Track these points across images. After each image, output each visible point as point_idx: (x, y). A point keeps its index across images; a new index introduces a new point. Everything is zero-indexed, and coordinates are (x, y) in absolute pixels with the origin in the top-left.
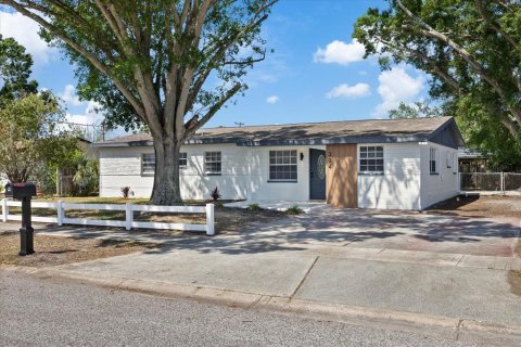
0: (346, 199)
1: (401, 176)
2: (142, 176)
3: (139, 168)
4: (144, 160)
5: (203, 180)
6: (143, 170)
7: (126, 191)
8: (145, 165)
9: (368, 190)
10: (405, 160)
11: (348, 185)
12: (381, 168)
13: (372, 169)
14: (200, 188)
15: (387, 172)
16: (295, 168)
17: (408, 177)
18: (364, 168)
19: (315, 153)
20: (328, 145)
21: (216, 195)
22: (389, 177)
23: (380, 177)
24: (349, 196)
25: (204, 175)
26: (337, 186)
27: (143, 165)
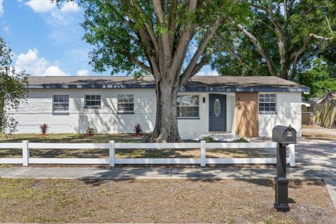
0: (251, 133)
2: (54, 114)
3: (51, 107)
4: (55, 101)
6: (54, 109)
7: (44, 128)
8: (57, 105)
9: (266, 125)
10: (292, 104)
11: (252, 123)
12: (274, 109)
13: (268, 109)
15: (279, 112)
16: (197, 109)
17: (293, 115)
18: (262, 109)
19: (212, 97)
20: (236, 92)
21: (138, 129)
22: (281, 116)
23: (274, 116)
24: (253, 129)
25: (118, 113)
26: (245, 122)
27: (54, 105)
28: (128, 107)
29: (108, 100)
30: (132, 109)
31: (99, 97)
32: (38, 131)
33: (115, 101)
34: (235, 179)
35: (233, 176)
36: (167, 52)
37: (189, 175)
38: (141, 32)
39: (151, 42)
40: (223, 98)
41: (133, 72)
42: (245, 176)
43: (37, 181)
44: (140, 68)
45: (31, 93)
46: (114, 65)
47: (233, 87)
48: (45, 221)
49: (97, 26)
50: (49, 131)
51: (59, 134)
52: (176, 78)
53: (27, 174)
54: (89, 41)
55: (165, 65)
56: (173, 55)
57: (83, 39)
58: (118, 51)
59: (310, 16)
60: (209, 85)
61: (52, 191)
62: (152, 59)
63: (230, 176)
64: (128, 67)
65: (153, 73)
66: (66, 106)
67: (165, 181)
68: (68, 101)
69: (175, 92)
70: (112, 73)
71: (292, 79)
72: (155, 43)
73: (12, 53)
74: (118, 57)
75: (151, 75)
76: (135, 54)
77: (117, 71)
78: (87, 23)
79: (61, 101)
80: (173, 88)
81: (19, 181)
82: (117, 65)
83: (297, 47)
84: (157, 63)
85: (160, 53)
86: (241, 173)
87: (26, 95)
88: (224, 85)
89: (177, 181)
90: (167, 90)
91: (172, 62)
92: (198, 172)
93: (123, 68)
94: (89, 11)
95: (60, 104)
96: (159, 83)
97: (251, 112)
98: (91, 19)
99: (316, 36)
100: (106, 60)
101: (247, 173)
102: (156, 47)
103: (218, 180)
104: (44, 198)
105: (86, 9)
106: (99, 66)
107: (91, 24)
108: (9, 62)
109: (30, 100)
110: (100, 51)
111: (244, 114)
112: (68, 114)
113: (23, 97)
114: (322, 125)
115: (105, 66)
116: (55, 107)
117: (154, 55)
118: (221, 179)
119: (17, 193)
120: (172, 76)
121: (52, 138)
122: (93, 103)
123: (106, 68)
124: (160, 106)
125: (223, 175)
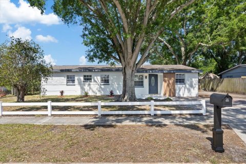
0: (172, 95)
1: (191, 86)
2: (67, 85)
3: (65, 81)
4: (68, 78)
5: (100, 87)
6: (67, 83)
7: (62, 92)
8: (69, 80)
9: (180, 91)
10: (193, 79)
11: (172, 90)
12: (183, 82)
13: (180, 82)
14: (99, 91)
15: (187, 84)
16: (142, 82)
17: (194, 86)
18: (177, 82)
19: (150, 76)
20: (164, 73)
21: (112, 93)
22: (187, 86)
23: (184, 85)
24: (173, 93)
25: (101, 85)
26: (168, 90)
27: (67, 80)
28: (106, 81)
29: (95, 78)
30: (108, 82)
31: (91, 76)
32: (59, 94)
33: (99, 78)
34: (175, 125)
35: (173, 122)
36: (130, 50)
37: (146, 122)
38: (114, 39)
39: (120, 45)
40: (156, 76)
41: (110, 62)
42: (180, 122)
43: (55, 127)
44: (114, 60)
45: (54, 74)
46: (99, 58)
47: (162, 71)
48: (57, 161)
49: (90, 37)
50: (64, 94)
51: (70, 96)
52: (134, 65)
53: (50, 122)
54: (86, 45)
55: (128, 58)
56: (133, 52)
57: (82, 43)
58: (102, 50)
59: (198, 34)
60: (149, 70)
61: (64, 134)
62: (121, 55)
63: (171, 123)
64: (107, 59)
65: (121, 62)
66: (73, 81)
67: (133, 126)
68: (74, 78)
69: (133, 73)
70: (99, 63)
71: (189, 66)
72: (122, 46)
73: (44, 52)
74: (102, 54)
75: (120, 64)
76: (111, 52)
77: (101, 62)
78: (84, 35)
79: (71, 78)
80: (133, 71)
81: (44, 126)
82: (101, 58)
83: (191, 50)
84: (124, 57)
85: (126, 51)
86: (177, 121)
87: (51, 75)
88: (157, 69)
89: (140, 126)
90: (129, 71)
91: (132, 56)
92: (151, 120)
93: (104, 60)
94: (85, 28)
95: (71, 80)
96: (125, 68)
97: (172, 84)
98: (87, 33)
99: (202, 44)
100: (95, 56)
101: (181, 120)
102: (123, 48)
103: (165, 125)
104: (58, 139)
105: (84, 27)
106: (91, 59)
107: (86, 35)
108: (42, 57)
109: (54, 78)
110: (92, 51)
111: (168, 85)
112: (75, 85)
113: (50, 76)
114: (205, 90)
115: (95, 59)
116: (68, 81)
117: (122, 52)
118: (167, 125)
119: (42, 135)
120: (132, 64)
121: (66, 98)
122: (88, 79)
123: (95, 60)
124: (125, 81)
125: (167, 122)
